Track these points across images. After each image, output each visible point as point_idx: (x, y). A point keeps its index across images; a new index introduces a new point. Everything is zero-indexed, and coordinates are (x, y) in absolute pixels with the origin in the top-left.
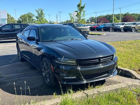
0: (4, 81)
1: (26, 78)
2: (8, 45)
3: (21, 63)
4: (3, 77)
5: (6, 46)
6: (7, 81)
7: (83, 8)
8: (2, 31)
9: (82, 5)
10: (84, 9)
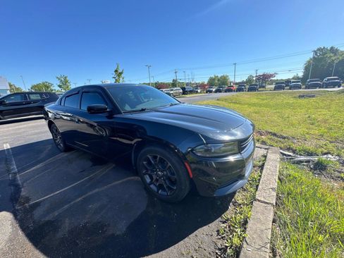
0: (47, 219)
1: (100, 189)
2: (23, 126)
3: (66, 155)
4: (38, 204)
5: (20, 127)
6: (56, 213)
7: (121, 73)
8: (6, 105)
9: (120, 71)
10: (123, 75)
